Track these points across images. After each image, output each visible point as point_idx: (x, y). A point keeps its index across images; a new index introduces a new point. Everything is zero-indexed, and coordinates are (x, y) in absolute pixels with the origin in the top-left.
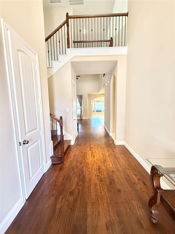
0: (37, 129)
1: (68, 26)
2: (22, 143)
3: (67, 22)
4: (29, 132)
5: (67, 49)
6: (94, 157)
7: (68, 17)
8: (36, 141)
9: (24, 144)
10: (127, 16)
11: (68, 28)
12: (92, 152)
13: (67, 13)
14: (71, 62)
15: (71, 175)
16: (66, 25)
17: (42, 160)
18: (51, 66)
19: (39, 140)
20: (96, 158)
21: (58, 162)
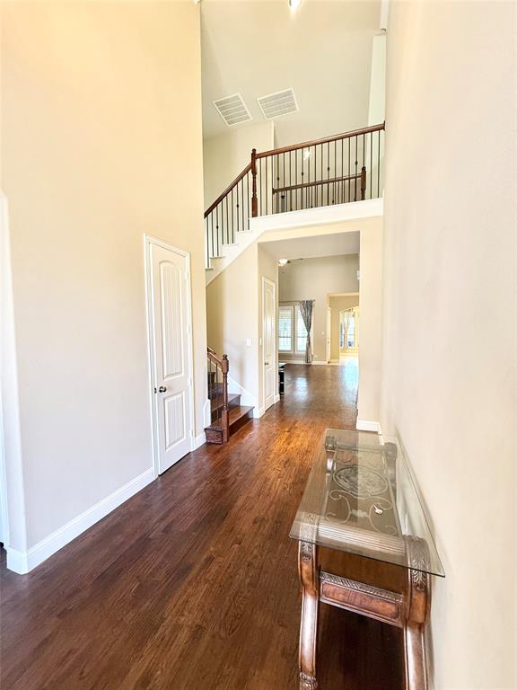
0: (180, 372)
1: (254, 173)
2: (158, 390)
3: (253, 167)
4: (168, 376)
5: (251, 219)
6: (289, 444)
7: (254, 156)
8: (179, 393)
9: (161, 391)
10: (384, 129)
11: (254, 178)
12: (290, 436)
13: (254, 150)
14: (259, 244)
15: (233, 461)
16: (250, 172)
17: (188, 428)
18: (216, 255)
19: (184, 393)
20: (292, 445)
21: (216, 441)
